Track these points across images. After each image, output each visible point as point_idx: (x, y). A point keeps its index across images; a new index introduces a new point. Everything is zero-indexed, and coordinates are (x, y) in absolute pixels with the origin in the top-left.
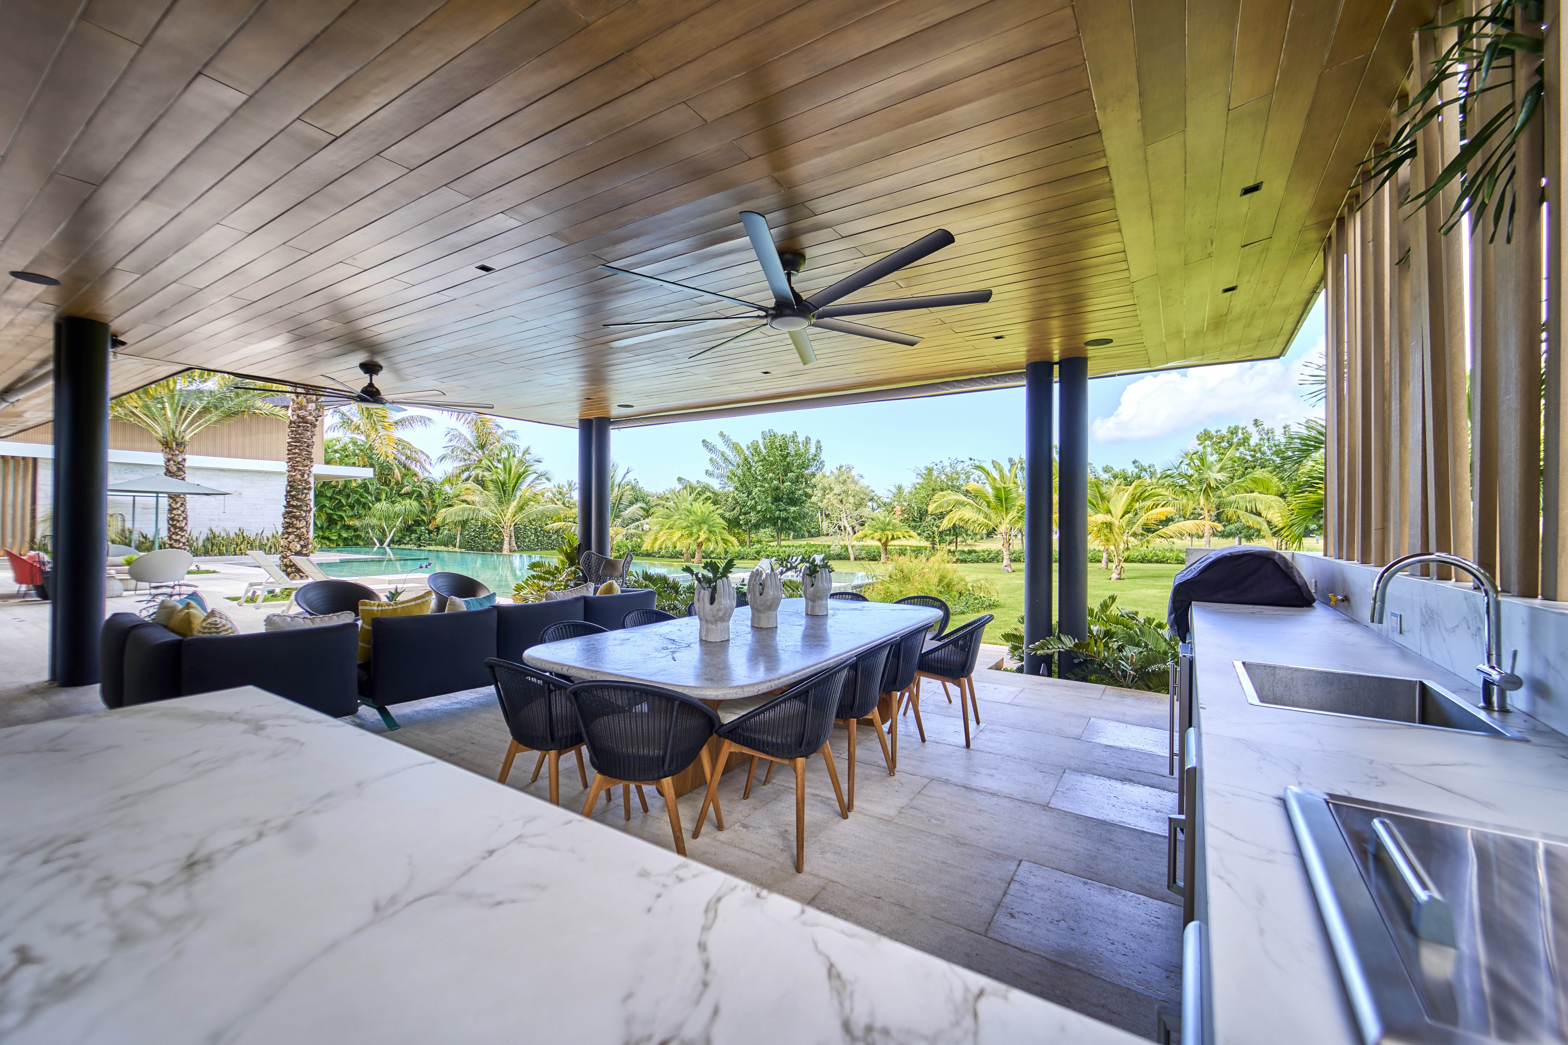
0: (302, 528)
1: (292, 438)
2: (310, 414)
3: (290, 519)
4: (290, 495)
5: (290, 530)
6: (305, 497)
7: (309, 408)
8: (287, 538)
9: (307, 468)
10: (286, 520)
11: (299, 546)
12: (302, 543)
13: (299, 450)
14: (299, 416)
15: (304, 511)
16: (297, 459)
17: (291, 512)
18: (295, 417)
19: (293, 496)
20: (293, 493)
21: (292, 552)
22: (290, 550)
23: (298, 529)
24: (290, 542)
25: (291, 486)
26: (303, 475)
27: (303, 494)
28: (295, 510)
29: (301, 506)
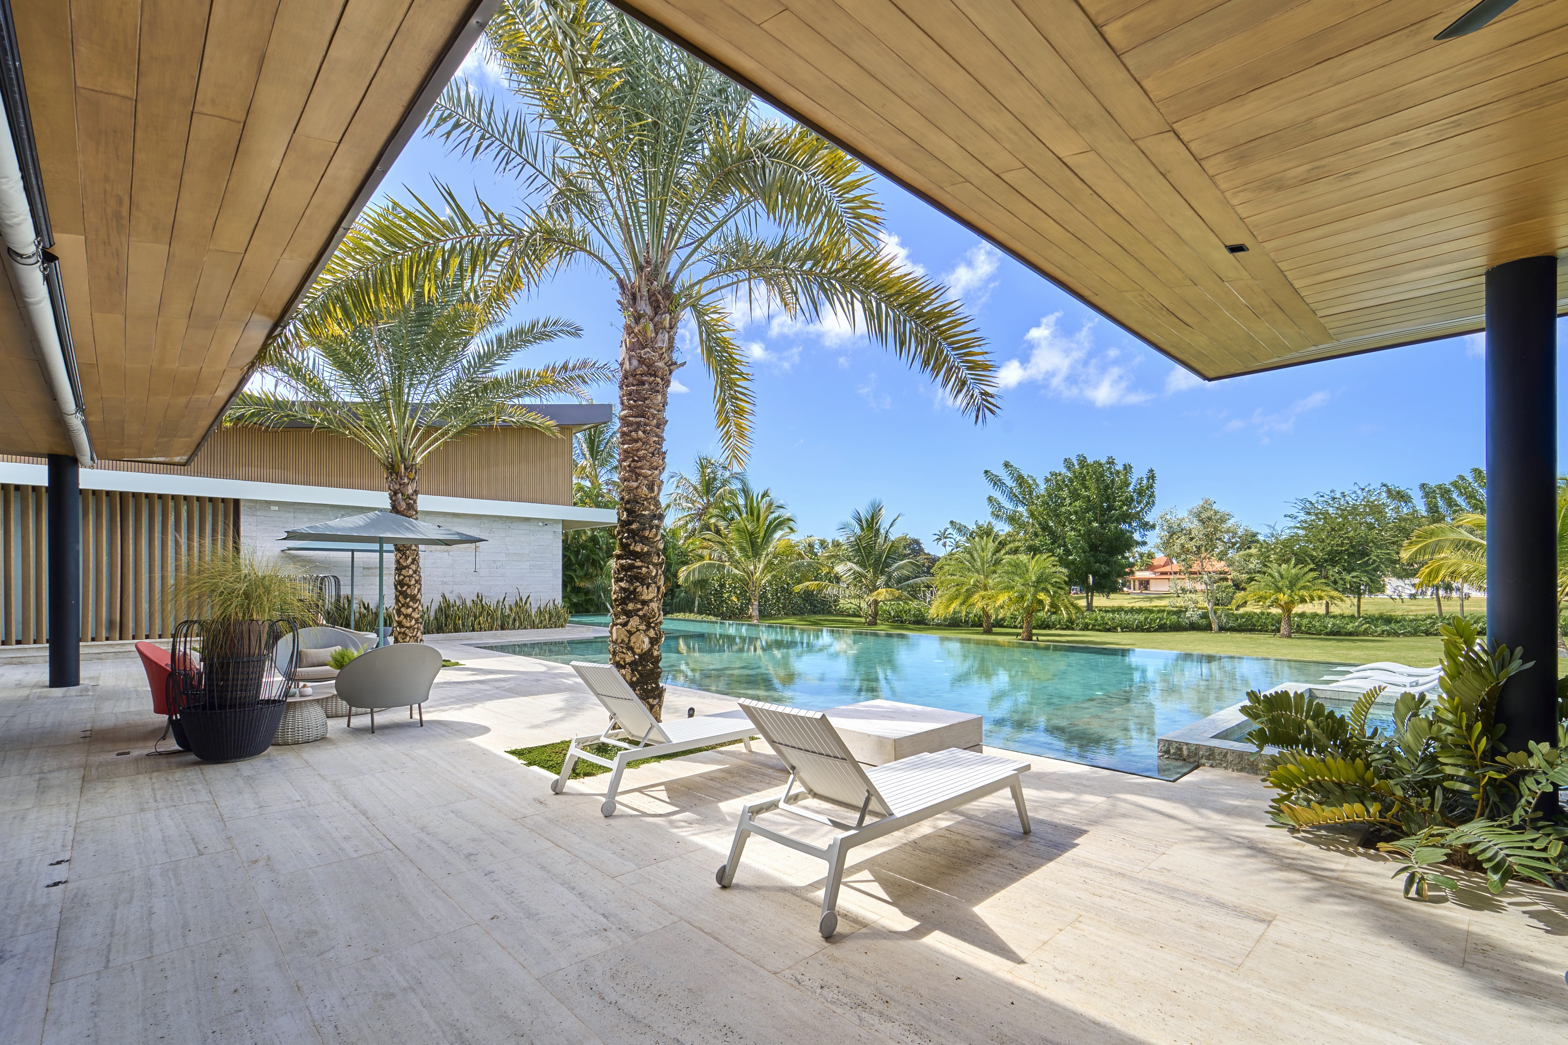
0: (651, 600)
1: (630, 408)
2: (661, 358)
3: (631, 582)
4: (629, 531)
5: (631, 606)
6: (656, 535)
7: (660, 344)
8: (624, 625)
9: (657, 472)
10: (623, 584)
11: (647, 640)
12: (652, 633)
13: (644, 432)
14: (641, 361)
15: (655, 565)
16: (641, 453)
17: (631, 567)
18: (635, 363)
19: (633, 534)
20: (634, 526)
21: (634, 653)
22: (631, 649)
23: (645, 603)
24: (630, 633)
25: (630, 512)
26: (651, 489)
27: (651, 528)
28: (638, 564)
29: (648, 554)
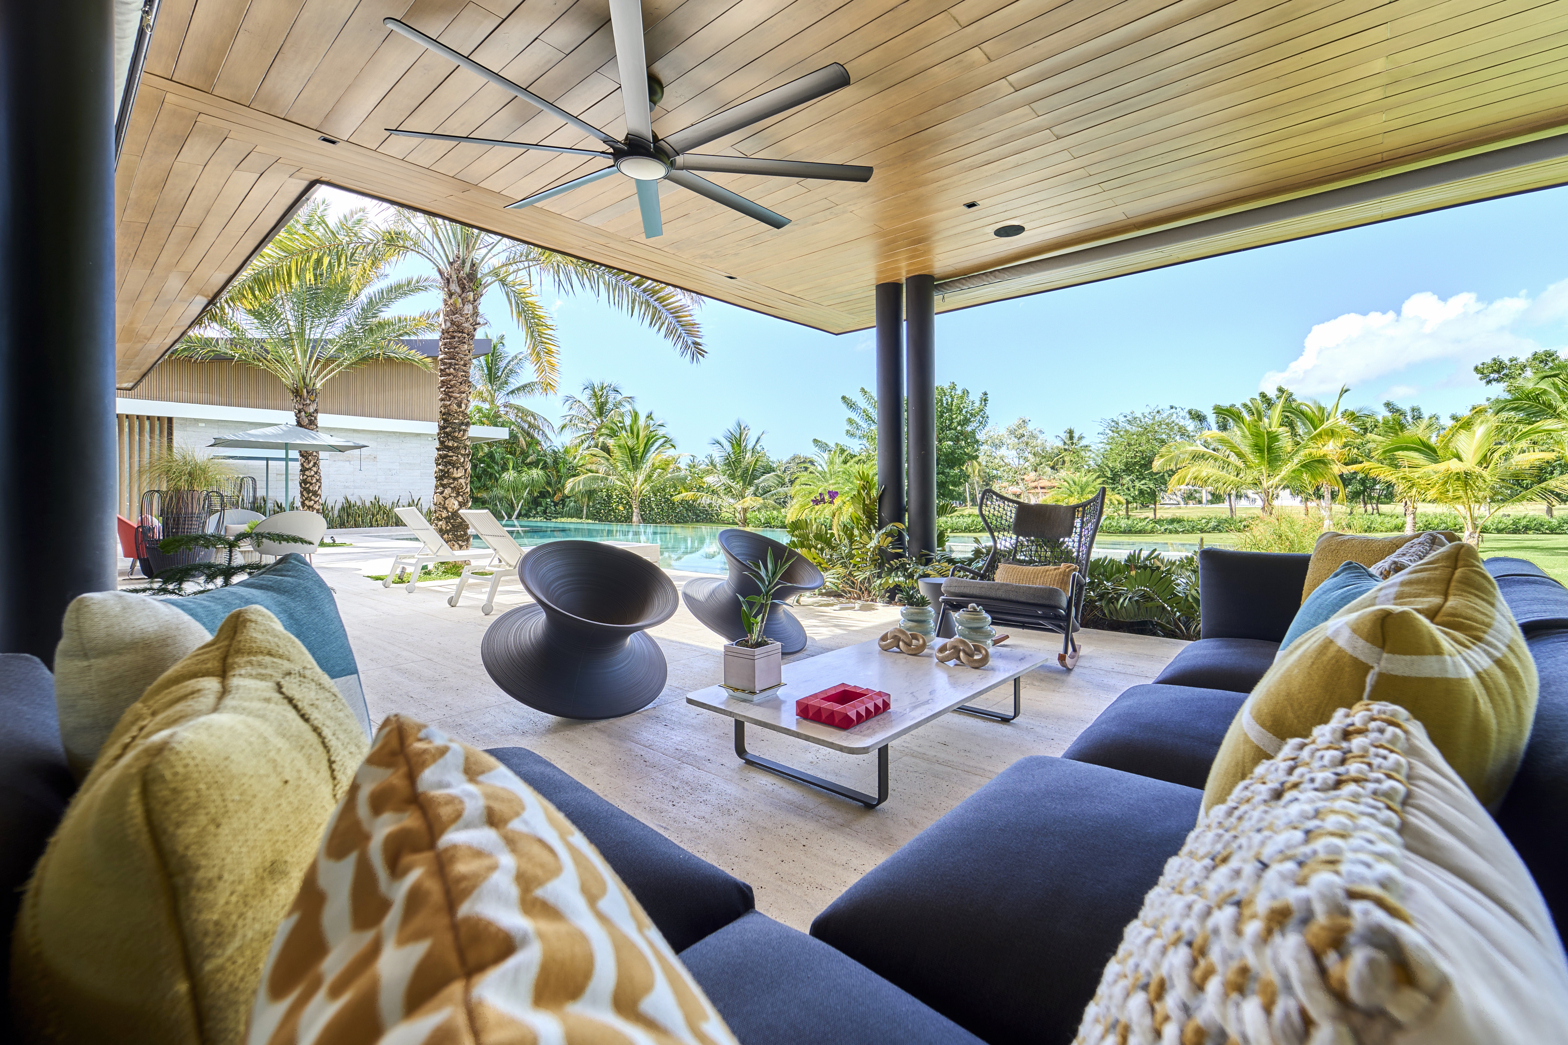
0: (460, 478)
1: (446, 353)
2: (467, 320)
3: (446, 466)
4: (444, 433)
5: (445, 481)
6: (463, 435)
7: (466, 312)
8: (442, 493)
9: (464, 395)
10: (440, 467)
11: (456, 503)
12: (460, 499)
13: (454, 369)
14: (453, 323)
15: (462, 455)
16: (452, 383)
17: (446, 456)
18: (449, 324)
19: (447, 435)
20: (447, 430)
21: (448, 512)
22: (446, 508)
23: (455, 479)
24: (445, 498)
25: (445, 420)
26: (459, 406)
27: (460, 431)
28: (451, 454)
29: (458, 448)
